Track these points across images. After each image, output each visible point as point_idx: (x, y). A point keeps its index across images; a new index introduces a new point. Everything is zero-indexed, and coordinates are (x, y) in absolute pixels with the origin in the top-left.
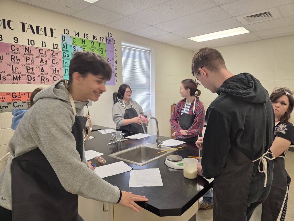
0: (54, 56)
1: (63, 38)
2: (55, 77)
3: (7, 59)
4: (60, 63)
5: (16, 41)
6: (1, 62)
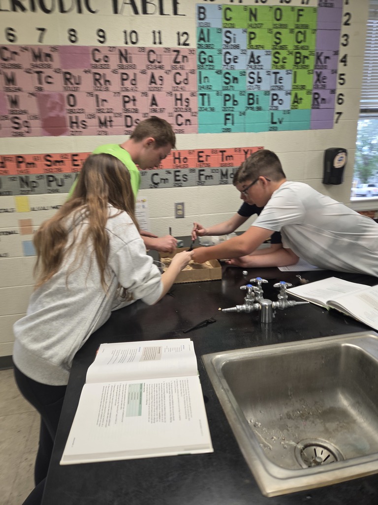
0: (178, 65)
1: (201, 12)
3: (87, 82)
4: (194, 78)
5: (102, 39)
6: (76, 90)
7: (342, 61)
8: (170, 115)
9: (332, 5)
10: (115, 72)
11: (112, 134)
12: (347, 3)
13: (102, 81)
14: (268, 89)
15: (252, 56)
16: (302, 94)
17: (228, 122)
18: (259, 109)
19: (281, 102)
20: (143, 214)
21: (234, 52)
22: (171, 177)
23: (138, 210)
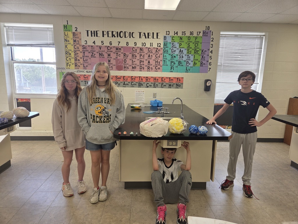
0: (157, 52)
1: (165, 38)
2: (156, 67)
3: (130, 56)
4: (162, 56)
5: (135, 45)
6: (127, 58)
7: (210, 52)
8: (154, 66)
9: (207, 36)
10: (138, 53)
11: (136, 71)
12: (212, 35)
13: (134, 56)
14: (186, 60)
15: (180, 50)
16: (196, 62)
17: (172, 69)
18: (182, 66)
19: (190, 64)
20: (143, 96)
21: (175, 49)
22: (153, 85)
23: (141, 94)
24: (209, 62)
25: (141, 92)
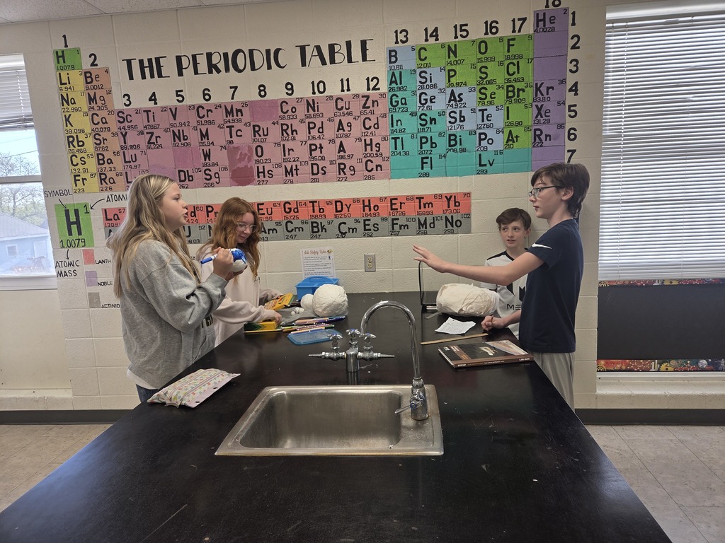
0: (368, 110)
1: (392, 54)
2: (369, 163)
3: (275, 133)
4: (384, 124)
5: (290, 92)
6: (264, 141)
7: (570, 90)
8: (359, 161)
9: (553, 30)
10: (301, 121)
11: (297, 182)
12: (573, 24)
13: (289, 131)
14: (475, 128)
15: (452, 93)
16: (515, 131)
17: (425, 166)
18: (463, 150)
19: (491, 141)
20: (328, 266)
21: (430, 92)
22: (360, 226)
23: (324, 261)
24: (567, 127)
25: (320, 255)
